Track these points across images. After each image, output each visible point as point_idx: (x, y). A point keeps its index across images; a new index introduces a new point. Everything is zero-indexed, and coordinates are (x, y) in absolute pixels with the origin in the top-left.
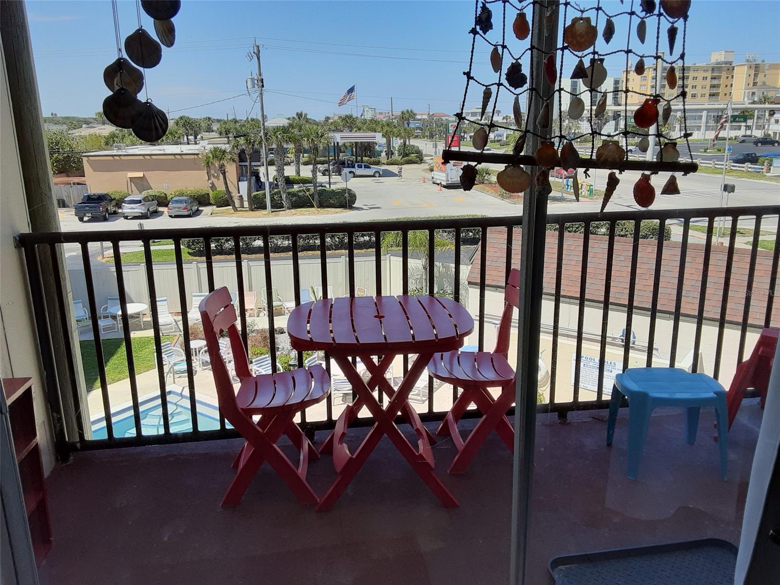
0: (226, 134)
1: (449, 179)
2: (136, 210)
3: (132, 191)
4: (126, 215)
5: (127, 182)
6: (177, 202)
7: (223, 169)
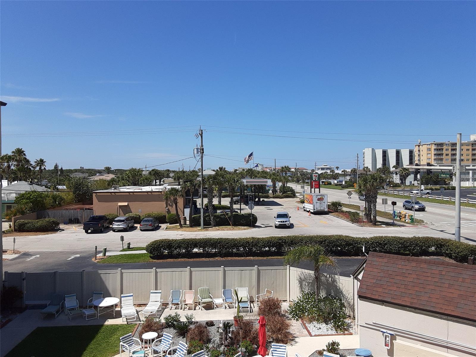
0: (178, 179)
1: (315, 208)
2: (121, 226)
3: (120, 214)
4: (114, 229)
5: (118, 209)
6: (146, 221)
7: (176, 201)
